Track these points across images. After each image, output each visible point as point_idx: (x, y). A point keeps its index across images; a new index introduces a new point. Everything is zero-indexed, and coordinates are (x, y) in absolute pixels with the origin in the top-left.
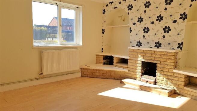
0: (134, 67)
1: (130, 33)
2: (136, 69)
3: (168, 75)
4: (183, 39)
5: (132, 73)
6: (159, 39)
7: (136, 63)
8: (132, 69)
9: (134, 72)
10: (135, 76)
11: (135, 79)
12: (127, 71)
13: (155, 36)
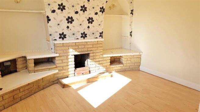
0: (65, 64)
1: (48, 22)
2: (68, 66)
3: (99, 61)
4: (103, 29)
5: (64, 71)
6: (85, 29)
7: (67, 59)
8: (63, 66)
9: (65, 70)
10: (67, 74)
11: (68, 77)
12: (57, 71)
13: (81, 26)
